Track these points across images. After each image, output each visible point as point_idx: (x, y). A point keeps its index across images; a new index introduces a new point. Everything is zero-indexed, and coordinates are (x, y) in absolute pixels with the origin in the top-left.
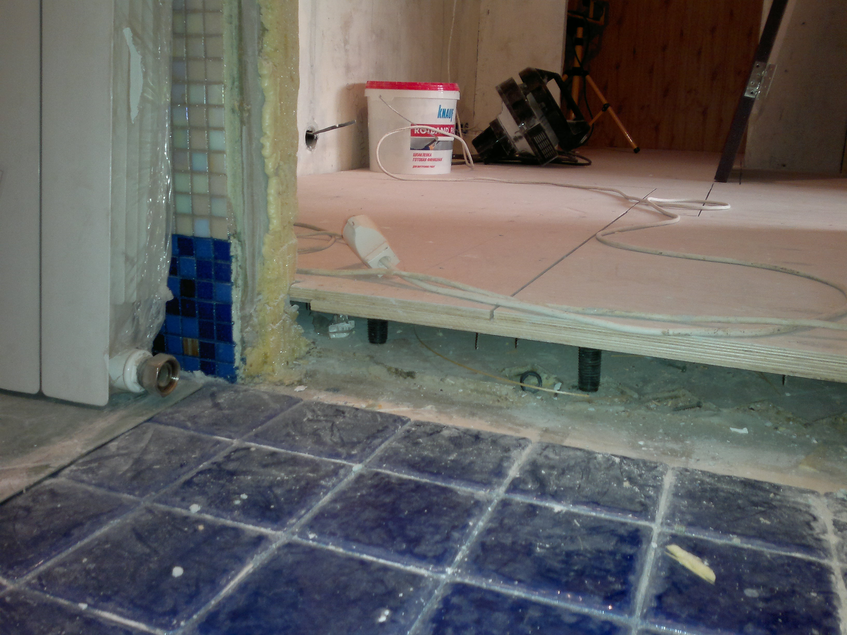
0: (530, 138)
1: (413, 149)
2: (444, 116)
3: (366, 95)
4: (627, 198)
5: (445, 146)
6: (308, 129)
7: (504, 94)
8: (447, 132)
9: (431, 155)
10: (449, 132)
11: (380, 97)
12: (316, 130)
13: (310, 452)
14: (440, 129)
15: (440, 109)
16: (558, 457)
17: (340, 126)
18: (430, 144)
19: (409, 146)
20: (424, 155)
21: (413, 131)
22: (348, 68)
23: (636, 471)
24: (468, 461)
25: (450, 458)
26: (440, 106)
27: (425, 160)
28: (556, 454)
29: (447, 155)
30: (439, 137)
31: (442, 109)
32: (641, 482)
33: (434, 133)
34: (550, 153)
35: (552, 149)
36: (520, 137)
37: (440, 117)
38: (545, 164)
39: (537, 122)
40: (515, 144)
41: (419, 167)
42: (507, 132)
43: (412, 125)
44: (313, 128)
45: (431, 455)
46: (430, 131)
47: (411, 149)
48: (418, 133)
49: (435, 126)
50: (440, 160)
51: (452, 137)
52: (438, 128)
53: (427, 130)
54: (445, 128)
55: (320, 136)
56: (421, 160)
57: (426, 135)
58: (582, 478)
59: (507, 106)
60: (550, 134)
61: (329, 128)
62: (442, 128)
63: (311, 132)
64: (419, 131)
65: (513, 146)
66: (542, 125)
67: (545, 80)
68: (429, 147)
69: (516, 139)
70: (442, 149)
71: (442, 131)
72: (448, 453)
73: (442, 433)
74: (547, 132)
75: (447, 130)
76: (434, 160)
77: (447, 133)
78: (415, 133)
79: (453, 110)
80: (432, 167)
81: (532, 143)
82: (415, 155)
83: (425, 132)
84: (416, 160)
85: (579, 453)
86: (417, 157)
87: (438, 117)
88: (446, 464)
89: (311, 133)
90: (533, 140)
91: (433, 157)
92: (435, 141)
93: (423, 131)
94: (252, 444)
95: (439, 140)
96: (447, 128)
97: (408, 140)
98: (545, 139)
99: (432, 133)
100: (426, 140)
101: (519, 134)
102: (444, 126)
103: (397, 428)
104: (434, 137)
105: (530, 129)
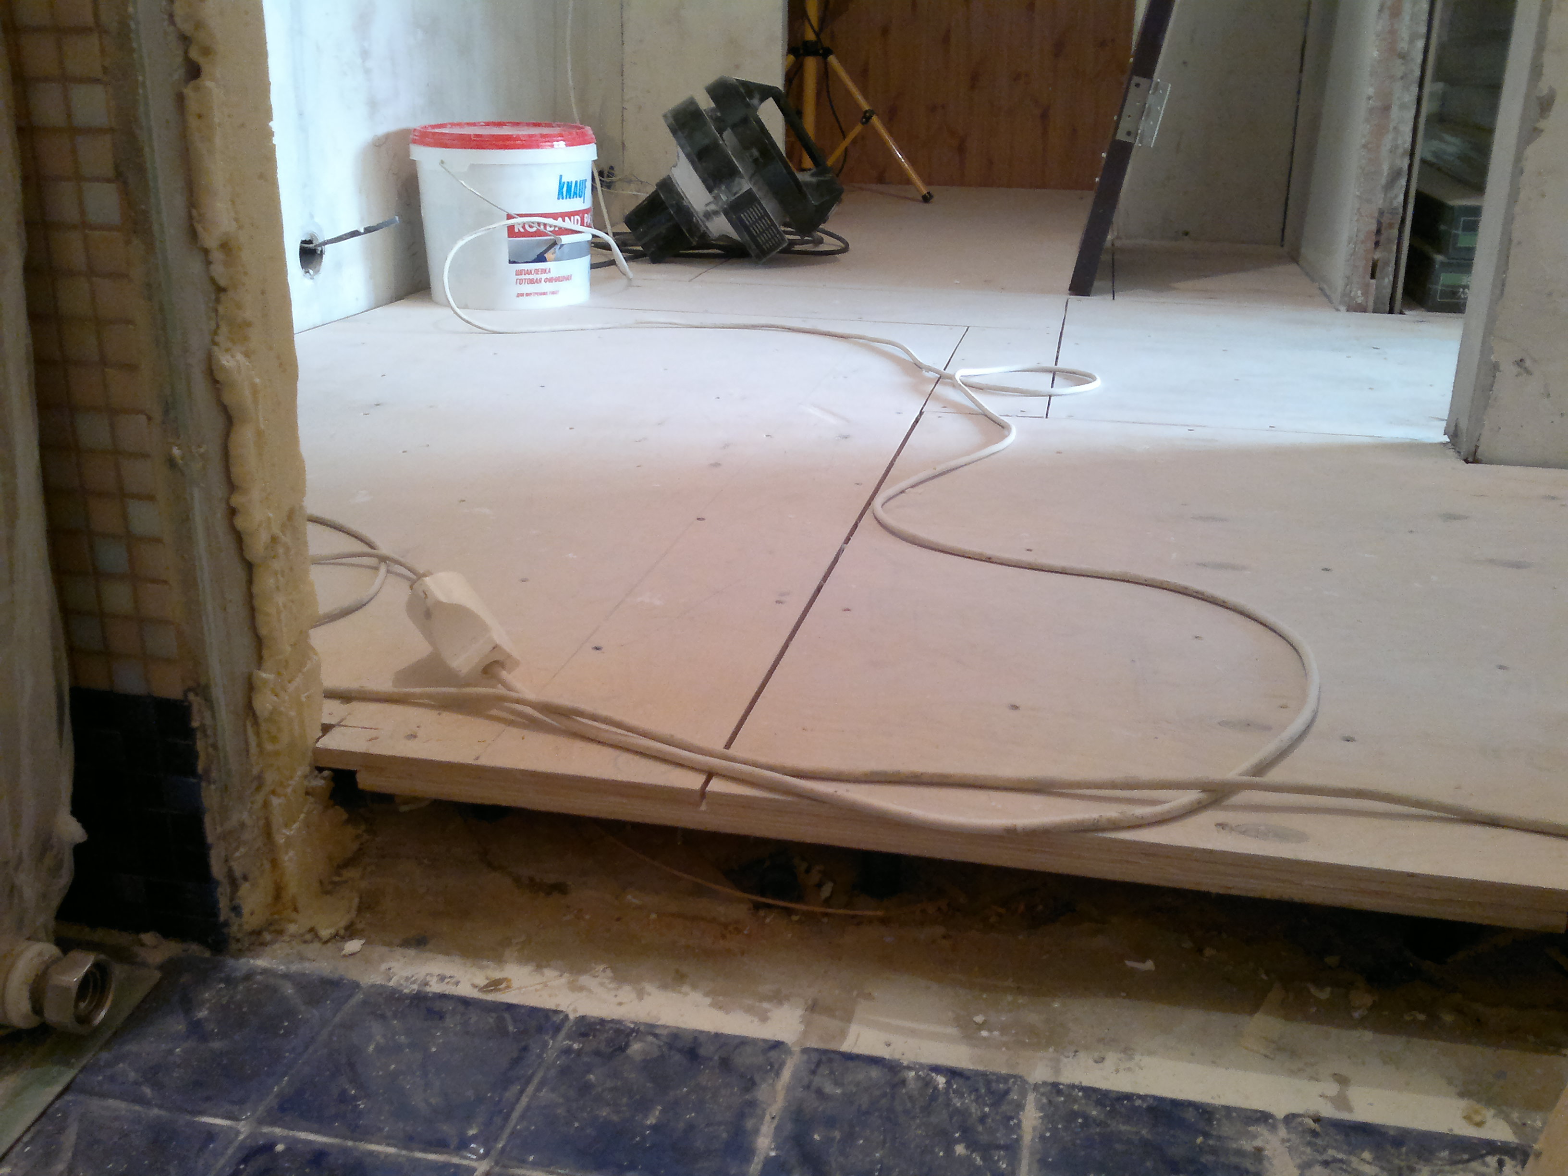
0: (734, 217)
1: (514, 262)
2: (570, 195)
3: (413, 157)
4: (919, 366)
5: (575, 252)
6: (304, 239)
7: (680, 133)
8: (577, 223)
9: (549, 272)
10: (581, 225)
11: (442, 162)
12: (321, 240)
13: (388, 1140)
14: (564, 221)
15: (560, 183)
16: (839, 1091)
17: (368, 230)
18: (546, 251)
19: (504, 255)
20: (537, 271)
21: (511, 229)
22: (373, 105)
23: (974, 1108)
24: (681, 1125)
25: (649, 1122)
26: (561, 176)
27: (538, 281)
28: (837, 1084)
29: (580, 267)
30: (561, 237)
31: (564, 182)
32: (984, 1138)
33: (552, 229)
34: (772, 240)
35: (776, 232)
36: (716, 213)
37: (563, 198)
38: (764, 260)
39: (745, 185)
40: (708, 224)
41: (528, 295)
42: (690, 202)
43: (509, 217)
44: (312, 235)
45: (615, 1118)
46: (545, 225)
47: (510, 262)
48: (522, 230)
49: (555, 216)
50: (568, 278)
51: (587, 235)
52: (560, 219)
53: (539, 224)
54: (572, 218)
55: (328, 248)
56: (532, 282)
57: (538, 233)
58: (884, 1142)
59: (688, 156)
60: (770, 206)
61: (345, 234)
62: (567, 218)
63: (310, 242)
64: (524, 227)
65: (703, 228)
66: (754, 190)
67: (755, 101)
68: (546, 255)
69: (708, 215)
70: (571, 257)
71: (568, 224)
72: (644, 1106)
73: (629, 1051)
74: (763, 203)
75: (577, 220)
76: (558, 279)
77: (578, 227)
78: (516, 230)
79: (586, 180)
80: (553, 293)
81: (737, 224)
82: (519, 273)
83: (534, 229)
84: (521, 282)
85: (875, 1073)
86: (523, 277)
87: (558, 199)
88: (644, 1138)
89: (311, 246)
90: (741, 221)
91: (553, 274)
92: (555, 243)
93: (531, 227)
94: (278, 1131)
95: (563, 243)
96: (577, 217)
97: (504, 247)
98: (762, 217)
99: (548, 229)
100: (539, 244)
101: (713, 207)
102: (570, 214)
103: (545, 1045)
104: (552, 237)
105: (733, 198)
